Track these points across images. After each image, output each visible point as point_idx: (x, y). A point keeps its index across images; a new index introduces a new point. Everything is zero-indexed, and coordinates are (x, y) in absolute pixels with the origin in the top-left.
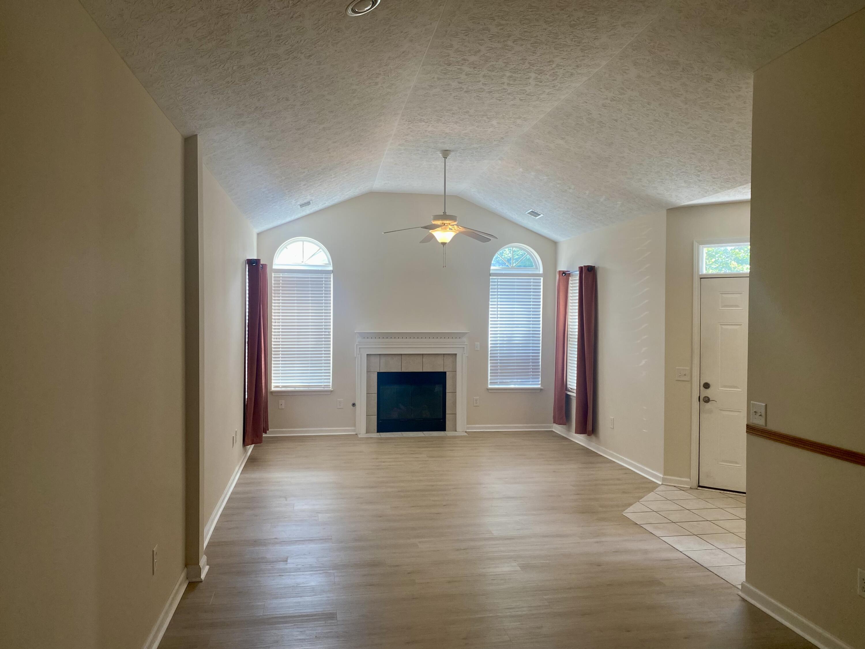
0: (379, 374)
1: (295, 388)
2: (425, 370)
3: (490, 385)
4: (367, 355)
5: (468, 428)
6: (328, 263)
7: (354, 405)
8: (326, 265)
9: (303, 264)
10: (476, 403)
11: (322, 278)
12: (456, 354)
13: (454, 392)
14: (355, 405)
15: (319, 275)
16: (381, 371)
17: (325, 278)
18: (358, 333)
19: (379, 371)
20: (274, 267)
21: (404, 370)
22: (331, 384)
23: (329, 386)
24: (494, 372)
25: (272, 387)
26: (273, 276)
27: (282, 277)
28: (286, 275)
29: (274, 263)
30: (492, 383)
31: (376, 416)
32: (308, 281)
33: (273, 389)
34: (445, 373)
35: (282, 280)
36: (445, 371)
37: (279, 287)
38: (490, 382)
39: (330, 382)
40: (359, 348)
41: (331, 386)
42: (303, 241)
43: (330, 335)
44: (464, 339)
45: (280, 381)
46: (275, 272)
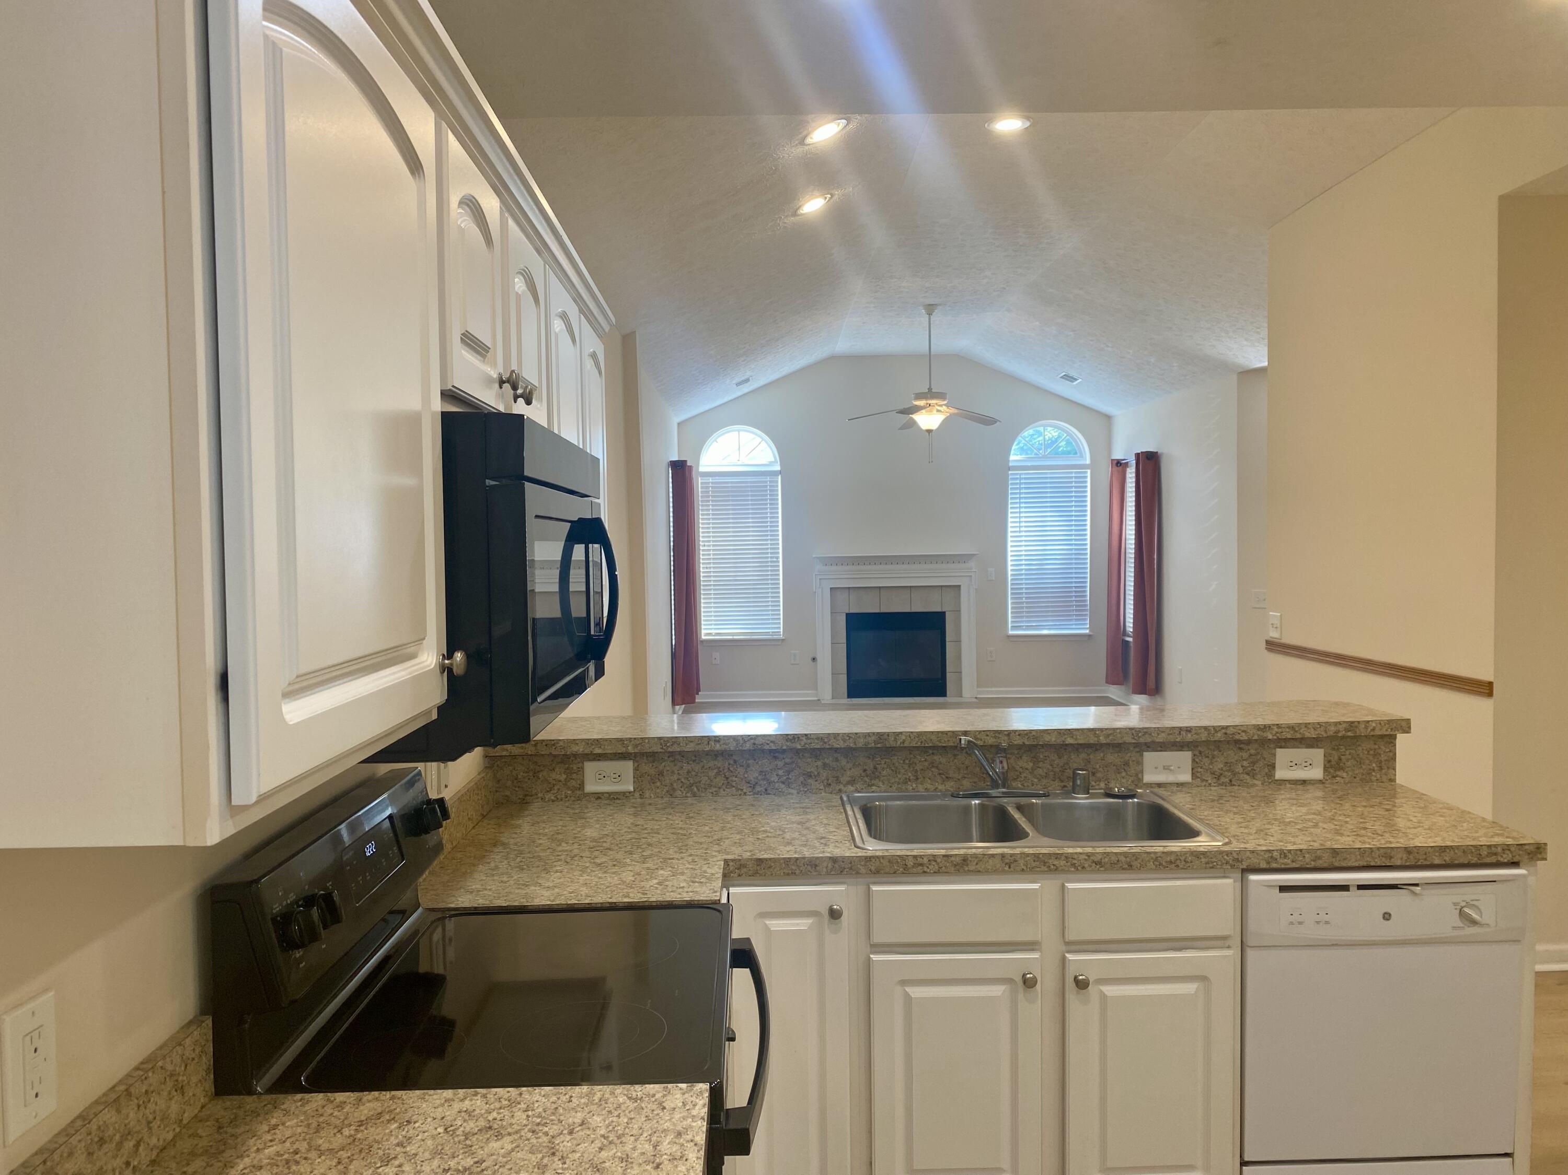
0: (849, 616)
1: (733, 636)
2: (915, 609)
3: (1012, 630)
4: (831, 588)
5: (979, 692)
7: (814, 659)
8: (770, 464)
9: (740, 463)
10: (991, 656)
11: (766, 482)
12: (959, 586)
13: (958, 641)
14: (816, 660)
15: (762, 479)
16: (851, 611)
17: (770, 482)
18: (817, 558)
19: (848, 612)
20: (702, 469)
21: (885, 609)
22: (782, 630)
23: (780, 634)
24: (1017, 613)
25: (703, 635)
26: (700, 481)
27: (712, 483)
28: (718, 479)
29: (700, 464)
30: (1014, 628)
31: (846, 675)
32: (747, 487)
33: (703, 637)
34: (943, 614)
35: (712, 487)
36: (943, 610)
37: (709, 497)
38: (1012, 626)
39: (780, 627)
40: (820, 579)
41: (782, 633)
42: (739, 431)
43: (778, 562)
44: (972, 564)
45: (713, 627)
46: (703, 476)
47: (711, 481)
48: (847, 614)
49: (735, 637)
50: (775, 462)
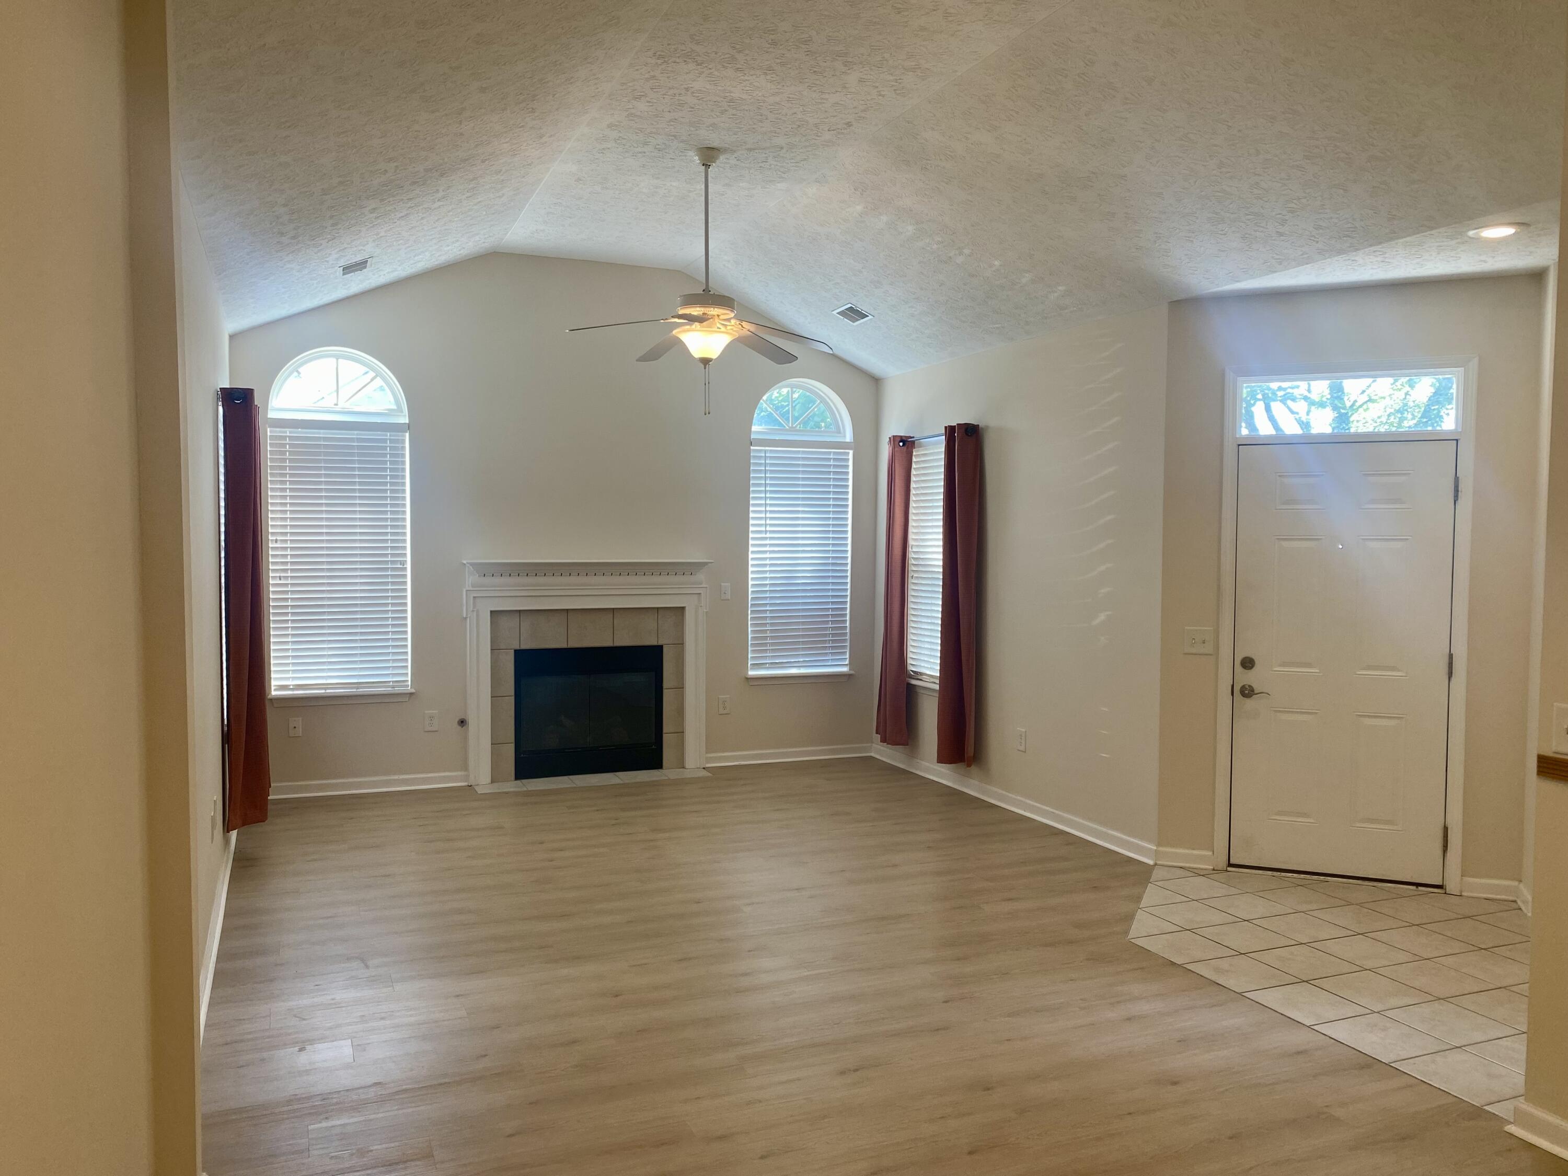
0: (519, 653)
1: (325, 689)
2: (618, 643)
3: (753, 669)
4: (492, 612)
5: (709, 760)
6: (395, 407)
7: (462, 722)
8: (390, 413)
9: (338, 409)
10: (724, 708)
11: (385, 441)
12: (683, 608)
13: (680, 687)
14: (467, 724)
15: (377, 435)
16: (524, 647)
17: (391, 441)
18: (471, 564)
19: (518, 648)
20: (271, 415)
21: (574, 643)
22: (409, 679)
23: (407, 684)
24: (760, 646)
25: (273, 688)
26: (269, 434)
27: (291, 438)
28: (300, 432)
29: (270, 406)
30: (756, 666)
31: (513, 746)
32: (352, 447)
33: (274, 693)
34: (659, 649)
35: (290, 444)
36: (660, 643)
37: (284, 460)
38: (753, 665)
39: (407, 674)
40: (474, 597)
41: (409, 683)
42: (337, 356)
43: (405, 569)
44: (701, 576)
45: (290, 675)
46: (273, 427)
47: (288, 434)
48: (516, 651)
49: (327, 691)
50: (399, 409)
